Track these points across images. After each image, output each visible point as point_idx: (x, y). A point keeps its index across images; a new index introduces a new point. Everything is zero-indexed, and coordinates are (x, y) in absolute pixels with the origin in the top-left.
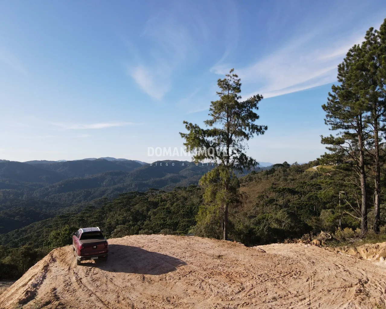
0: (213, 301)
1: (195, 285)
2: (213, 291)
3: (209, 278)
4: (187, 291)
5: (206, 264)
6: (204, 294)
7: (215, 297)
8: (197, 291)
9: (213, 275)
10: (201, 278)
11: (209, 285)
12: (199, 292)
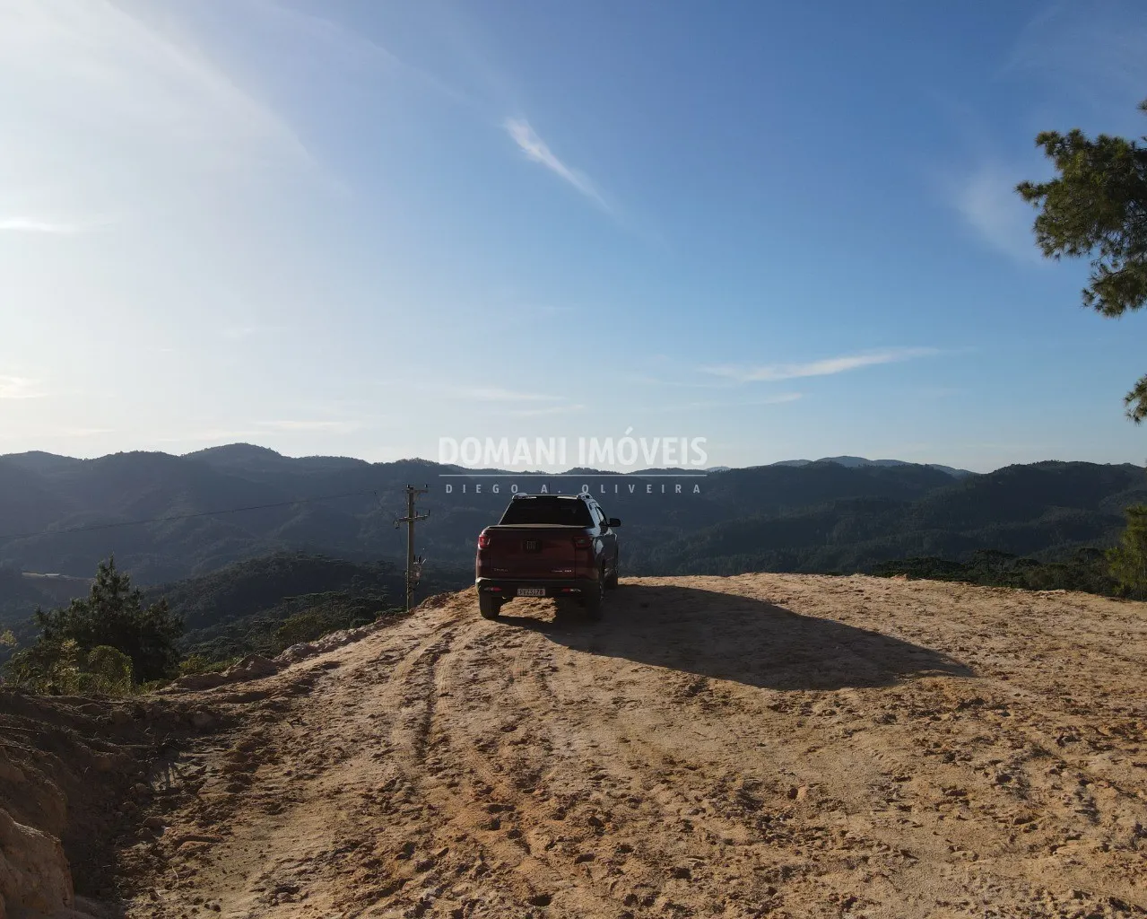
0: (1081, 875)
1: (976, 762)
2: (1106, 818)
3: (1096, 748)
4: (904, 779)
5: (1101, 691)
6: (1019, 822)
7: (1105, 858)
8: (970, 796)
9: (1136, 740)
10: (1034, 737)
11: (1084, 783)
12: (987, 802)
